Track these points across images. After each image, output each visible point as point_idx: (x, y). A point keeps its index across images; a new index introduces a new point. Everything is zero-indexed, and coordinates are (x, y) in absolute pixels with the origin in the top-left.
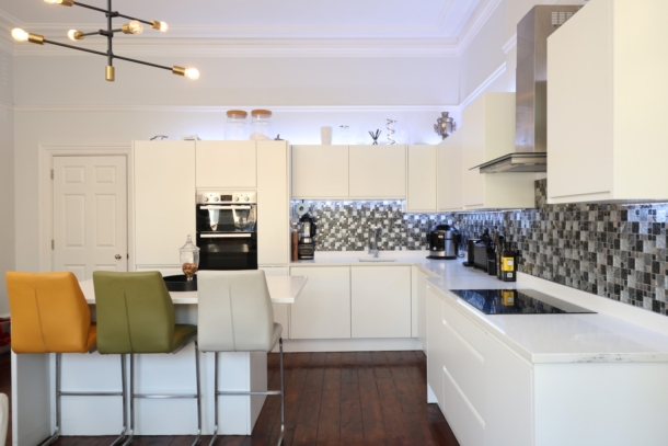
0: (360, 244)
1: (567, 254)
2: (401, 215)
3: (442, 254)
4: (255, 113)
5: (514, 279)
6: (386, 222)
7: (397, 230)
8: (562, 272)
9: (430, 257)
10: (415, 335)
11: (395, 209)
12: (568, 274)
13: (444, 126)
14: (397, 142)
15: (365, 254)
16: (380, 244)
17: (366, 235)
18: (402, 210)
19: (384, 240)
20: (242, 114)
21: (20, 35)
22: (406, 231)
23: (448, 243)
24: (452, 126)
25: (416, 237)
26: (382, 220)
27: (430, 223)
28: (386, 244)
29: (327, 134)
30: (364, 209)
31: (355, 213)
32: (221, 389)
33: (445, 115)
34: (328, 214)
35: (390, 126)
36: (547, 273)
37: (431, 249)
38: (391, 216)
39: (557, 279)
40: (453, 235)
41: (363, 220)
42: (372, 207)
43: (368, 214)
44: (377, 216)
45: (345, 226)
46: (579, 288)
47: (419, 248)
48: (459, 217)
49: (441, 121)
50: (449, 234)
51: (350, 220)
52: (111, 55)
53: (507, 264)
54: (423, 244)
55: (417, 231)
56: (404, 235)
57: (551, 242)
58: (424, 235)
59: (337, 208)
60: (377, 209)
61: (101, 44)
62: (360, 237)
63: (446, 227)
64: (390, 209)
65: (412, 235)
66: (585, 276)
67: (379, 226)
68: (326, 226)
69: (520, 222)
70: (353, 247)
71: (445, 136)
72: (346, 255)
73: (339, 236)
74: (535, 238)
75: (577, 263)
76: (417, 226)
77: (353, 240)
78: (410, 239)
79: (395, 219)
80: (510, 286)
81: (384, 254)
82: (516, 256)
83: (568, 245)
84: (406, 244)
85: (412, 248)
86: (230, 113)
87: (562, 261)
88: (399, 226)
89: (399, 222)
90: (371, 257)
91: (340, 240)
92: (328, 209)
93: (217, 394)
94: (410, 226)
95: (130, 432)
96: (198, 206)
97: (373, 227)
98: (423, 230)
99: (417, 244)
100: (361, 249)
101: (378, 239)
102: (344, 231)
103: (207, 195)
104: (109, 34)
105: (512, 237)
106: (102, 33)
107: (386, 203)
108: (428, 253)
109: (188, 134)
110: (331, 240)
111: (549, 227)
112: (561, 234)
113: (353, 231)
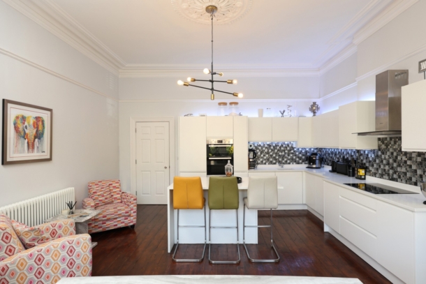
0: (274, 161)
1: (399, 169)
2: (293, 148)
3: (314, 166)
4: (231, 104)
5: (365, 179)
6: (286, 151)
7: (291, 155)
8: (395, 176)
9: (308, 167)
10: (304, 203)
11: (290, 146)
12: (400, 177)
13: (314, 108)
14: (293, 115)
15: (277, 166)
16: (283, 161)
17: (277, 157)
18: (294, 146)
19: (285, 159)
20: (225, 104)
21: (180, 83)
22: (295, 155)
23: (317, 161)
24: (318, 108)
25: (300, 158)
26: (284, 151)
27: (306, 152)
28: (286, 161)
29: (261, 112)
30: (276, 146)
31: (272, 148)
32: (245, 225)
33: (315, 103)
34: (260, 148)
35: (290, 108)
36: (386, 177)
37: (309, 164)
38: (288, 149)
39: (393, 179)
40: (319, 157)
41: (276, 151)
42: (280, 145)
43: (278, 148)
44: (282, 149)
45: (268, 153)
46: (406, 183)
47: (301, 163)
48: (320, 150)
49: (312, 106)
50: (317, 157)
51: (270, 151)
52: (212, 89)
53: (362, 172)
54: (303, 161)
55: (300, 155)
56: (294, 157)
57: (388, 164)
58: (303, 157)
59: (264, 145)
60: (282, 146)
61: (209, 85)
62: (275, 158)
63: (316, 154)
64: (288, 145)
65: (298, 157)
66: (410, 179)
67: (283, 153)
68: (259, 153)
69: (368, 155)
70: (271, 163)
71: (314, 113)
72: (268, 166)
73: (265, 158)
74: (377, 161)
75: (405, 174)
76: (300, 153)
77: (271, 160)
78: (297, 159)
79: (290, 150)
80: (363, 182)
81: (286, 166)
82: (366, 169)
83: (399, 166)
84: (295, 161)
85: (298, 163)
86: (220, 104)
87: (395, 172)
88: (292, 153)
89: (292, 151)
90: (280, 167)
91: (265, 160)
92: (260, 146)
93: (244, 227)
94: (297, 153)
95: (208, 242)
96: (208, 145)
97: (280, 154)
98: (303, 155)
99: (300, 161)
100: (275, 164)
101: (283, 159)
102: (267, 156)
103: (212, 140)
104: (212, 81)
105: (362, 161)
106: (210, 81)
107: (286, 143)
108: (307, 165)
109: (202, 113)
110: (261, 160)
111: (387, 157)
112: (395, 161)
113: (271, 156)
